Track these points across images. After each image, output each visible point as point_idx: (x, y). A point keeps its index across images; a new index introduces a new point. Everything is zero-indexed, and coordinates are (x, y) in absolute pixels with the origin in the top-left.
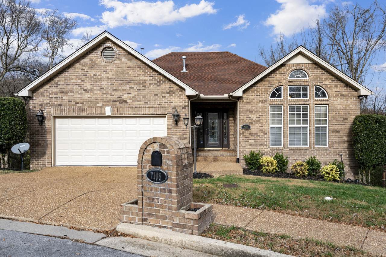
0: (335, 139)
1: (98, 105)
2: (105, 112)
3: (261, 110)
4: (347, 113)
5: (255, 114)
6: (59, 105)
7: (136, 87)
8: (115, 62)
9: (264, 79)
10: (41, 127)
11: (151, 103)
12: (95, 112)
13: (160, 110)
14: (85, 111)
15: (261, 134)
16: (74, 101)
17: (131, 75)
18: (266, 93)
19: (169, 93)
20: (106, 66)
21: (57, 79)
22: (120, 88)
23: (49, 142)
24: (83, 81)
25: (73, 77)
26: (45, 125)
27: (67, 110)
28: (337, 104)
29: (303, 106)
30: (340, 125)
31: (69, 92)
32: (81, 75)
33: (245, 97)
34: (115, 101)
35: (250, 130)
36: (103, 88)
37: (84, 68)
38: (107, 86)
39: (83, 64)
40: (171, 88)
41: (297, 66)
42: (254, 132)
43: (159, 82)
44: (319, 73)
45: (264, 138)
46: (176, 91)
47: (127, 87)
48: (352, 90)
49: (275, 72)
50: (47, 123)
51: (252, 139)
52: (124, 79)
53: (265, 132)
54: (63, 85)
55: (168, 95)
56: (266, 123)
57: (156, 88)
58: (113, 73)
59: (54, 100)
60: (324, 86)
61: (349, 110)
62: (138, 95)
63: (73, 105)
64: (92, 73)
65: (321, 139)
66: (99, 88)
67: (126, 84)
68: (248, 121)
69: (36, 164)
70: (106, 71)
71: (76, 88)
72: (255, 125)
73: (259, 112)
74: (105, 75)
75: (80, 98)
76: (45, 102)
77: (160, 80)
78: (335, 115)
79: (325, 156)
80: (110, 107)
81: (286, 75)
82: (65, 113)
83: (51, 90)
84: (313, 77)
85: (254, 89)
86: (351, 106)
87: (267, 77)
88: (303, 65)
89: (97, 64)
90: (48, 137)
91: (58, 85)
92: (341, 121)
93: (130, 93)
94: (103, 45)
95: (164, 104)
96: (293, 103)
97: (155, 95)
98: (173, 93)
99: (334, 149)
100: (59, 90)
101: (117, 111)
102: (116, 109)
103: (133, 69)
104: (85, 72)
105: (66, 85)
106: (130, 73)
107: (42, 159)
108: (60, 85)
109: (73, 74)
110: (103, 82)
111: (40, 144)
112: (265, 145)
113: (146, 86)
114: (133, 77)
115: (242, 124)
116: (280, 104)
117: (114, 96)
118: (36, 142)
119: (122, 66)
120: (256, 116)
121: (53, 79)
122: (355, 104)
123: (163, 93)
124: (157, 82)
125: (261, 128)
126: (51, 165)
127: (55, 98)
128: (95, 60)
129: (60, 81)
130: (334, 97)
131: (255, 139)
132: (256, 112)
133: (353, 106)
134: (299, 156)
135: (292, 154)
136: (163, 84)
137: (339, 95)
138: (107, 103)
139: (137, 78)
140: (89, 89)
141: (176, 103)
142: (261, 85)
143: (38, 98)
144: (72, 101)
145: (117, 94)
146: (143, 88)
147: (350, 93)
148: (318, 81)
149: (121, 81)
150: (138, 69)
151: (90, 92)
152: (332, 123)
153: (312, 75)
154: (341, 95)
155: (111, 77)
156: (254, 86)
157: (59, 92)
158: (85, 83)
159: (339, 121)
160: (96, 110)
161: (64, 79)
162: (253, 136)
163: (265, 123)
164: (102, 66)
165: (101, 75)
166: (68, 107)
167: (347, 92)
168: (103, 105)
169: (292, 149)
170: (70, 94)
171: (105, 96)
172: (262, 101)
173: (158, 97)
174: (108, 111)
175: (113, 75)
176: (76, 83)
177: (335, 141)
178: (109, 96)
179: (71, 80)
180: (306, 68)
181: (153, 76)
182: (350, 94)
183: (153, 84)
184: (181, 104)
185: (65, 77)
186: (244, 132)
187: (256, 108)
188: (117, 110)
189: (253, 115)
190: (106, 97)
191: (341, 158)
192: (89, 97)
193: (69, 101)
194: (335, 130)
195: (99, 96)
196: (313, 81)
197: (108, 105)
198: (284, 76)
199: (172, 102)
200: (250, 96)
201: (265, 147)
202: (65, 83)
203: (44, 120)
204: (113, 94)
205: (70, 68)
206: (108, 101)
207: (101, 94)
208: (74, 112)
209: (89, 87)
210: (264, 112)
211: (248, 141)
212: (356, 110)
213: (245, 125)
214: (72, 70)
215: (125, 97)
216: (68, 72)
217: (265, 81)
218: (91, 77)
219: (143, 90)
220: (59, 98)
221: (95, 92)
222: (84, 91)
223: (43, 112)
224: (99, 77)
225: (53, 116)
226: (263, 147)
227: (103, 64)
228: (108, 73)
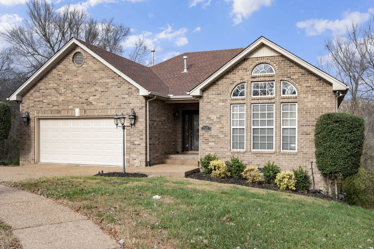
0: (304, 142)
1: (70, 107)
2: (75, 113)
3: (222, 110)
4: (320, 112)
5: (215, 114)
6: (41, 108)
7: (100, 89)
8: (84, 66)
9: (225, 76)
10: (28, 128)
11: (113, 105)
12: (68, 114)
13: (120, 111)
14: (59, 113)
15: (222, 136)
16: (52, 104)
17: (96, 77)
18: (227, 92)
19: (128, 94)
20: (77, 70)
21: (39, 84)
22: (87, 90)
23: (33, 141)
24: (58, 85)
25: (51, 82)
26: (30, 126)
27: (46, 112)
28: (307, 102)
29: (268, 104)
30: (311, 126)
31: (48, 96)
32: (57, 80)
33: (206, 97)
34: (83, 103)
35: (210, 132)
36: (74, 91)
37: (59, 73)
38: (76, 89)
39: (58, 70)
40: (129, 88)
41: (261, 60)
42: (215, 134)
43: (120, 83)
44: (287, 67)
45: (225, 140)
46: (135, 92)
47: (93, 89)
48: (327, 84)
49: (237, 67)
50: (32, 124)
51: (212, 142)
52: (91, 81)
53: (226, 134)
54: (44, 89)
55: (127, 96)
56: (227, 124)
57: (117, 90)
58: (82, 76)
59: (37, 103)
60: (292, 81)
61: (322, 108)
62: (102, 97)
63: (51, 108)
64: (66, 77)
65: (289, 143)
66: (70, 91)
67: (92, 87)
68: (208, 122)
69: (24, 161)
70: (76, 75)
71: (53, 92)
72: (215, 126)
73: (220, 112)
74: (75, 79)
75: (56, 100)
76: (31, 105)
77: (120, 81)
78: (305, 115)
79: (292, 162)
80: (79, 109)
81: (249, 71)
82: (45, 115)
83: (35, 95)
84: (280, 71)
85: (215, 87)
86: (324, 103)
87: (228, 74)
88: (268, 59)
89: (69, 69)
90: (32, 136)
91: (40, 89)
92: (312, 121)
93: (95, 96)
94: (74, 51)
95: (123, 105)
96: (256, 101)
97: (116, 96)
98: (132, 94)
99: (303, 154)
100: (41, 94)
101: (85, 113)
102: (83, 111)
103: (98, 72)
104: (60, 76)
105: (46, 89)
106: (95, 76)
107: (28, 156)
108: (41, 89)
109: (51, 79)
110: (74, 86)
111: (27, 143)
112: (225, 148)
113: (108, 88)
114: (97, 79)
115: (202, 126)
116: (241, 103)
117: (82, 98)
118: (24, 141)
119: (89, 70)
120: (217, 116)
121: (36, 85)
122: (330, 101)
123: (123, 94)
124: (118, 83)
125: (222, 130)
126: (35, 161)
127: (38, 101)
128: (68, 65)
129: (41, 86)
130: (304, 93)
131: (215, 142)
132: (216, 112)
133: (327, 103)
134: (262, 161)
135: (255, 159)
136: (122, 85)
137: (310, 91)
138: (76, 105)
139: (101, 81)
140: (63, 92)
141: (134, 104)
142: (223, 82)
143: (26, 102)
144: (50, 104)
145: (85, 96)
146: (106, 90)
147: (323, 88)
148: (285, 75)
149: (88, 83)
150: (102, 72)
151: (64, 95)
152: (301, 123)
153: (278, 69)
154: (312, 91)
155: (80, 80)
156: (215, 84)
157: (41, 96)
158: (60, 87)
159: (310, 121)
160: (68, 112)
161: (45, 84)
162: (214, 138)
163: (225, 124)
164: (73, 70)
165: (72, 79)
166: (47, 109)
167: (320, 86)
168: (74, 107)
169: (255, 153)
170: (49, 97)
171: (75, 98)
172: (223, 100)
173: (119, 98)
174: (77, 112)
175: (82, 79)
176: (53, 87)
177: (305, 145)
178: (78, 98)
179: (50, 85)
180: (271, 61)
181: (114, 78)
182: (323, 90)
183: (114, 86)
184: (138, 105)
185: (45, 82)
186: (204, 134)
187: (217, 108)
188: (85, 111)
189: (213, 115)
190: (76, 100)
191: (312, 165)
192: (62, 100)
193: (48, 104)
194: (305, 132)
195: (70, 99)
196: (279, 76)
197: (77, 107)
198: (247, 71)
199: (131, 103)
200: (210, 95)
201: (226, 150)
202: (45, 87)
203: (29, 122)
204: (81, 96)
205: (49, 74)
206: (78, 103)
207: (72, 96)
208: (51, 114)
209: (63, 90)
210: (225, 112)
211: (208, 144)
212: (330, 108)
213: (205, 126)
214: (51, 75)
215: (91, 99)
216: (47, 77)
217: (226, 78)
218: (64, 81)
219: (106, 91)
220: (41, 101)
221: (68, 95)
222: (59, 95)
223: (29, 114)
224: (71, 81)
225: (36, 118)
226: (224, 150)
227: (74, 68)
228: (78, 77)
